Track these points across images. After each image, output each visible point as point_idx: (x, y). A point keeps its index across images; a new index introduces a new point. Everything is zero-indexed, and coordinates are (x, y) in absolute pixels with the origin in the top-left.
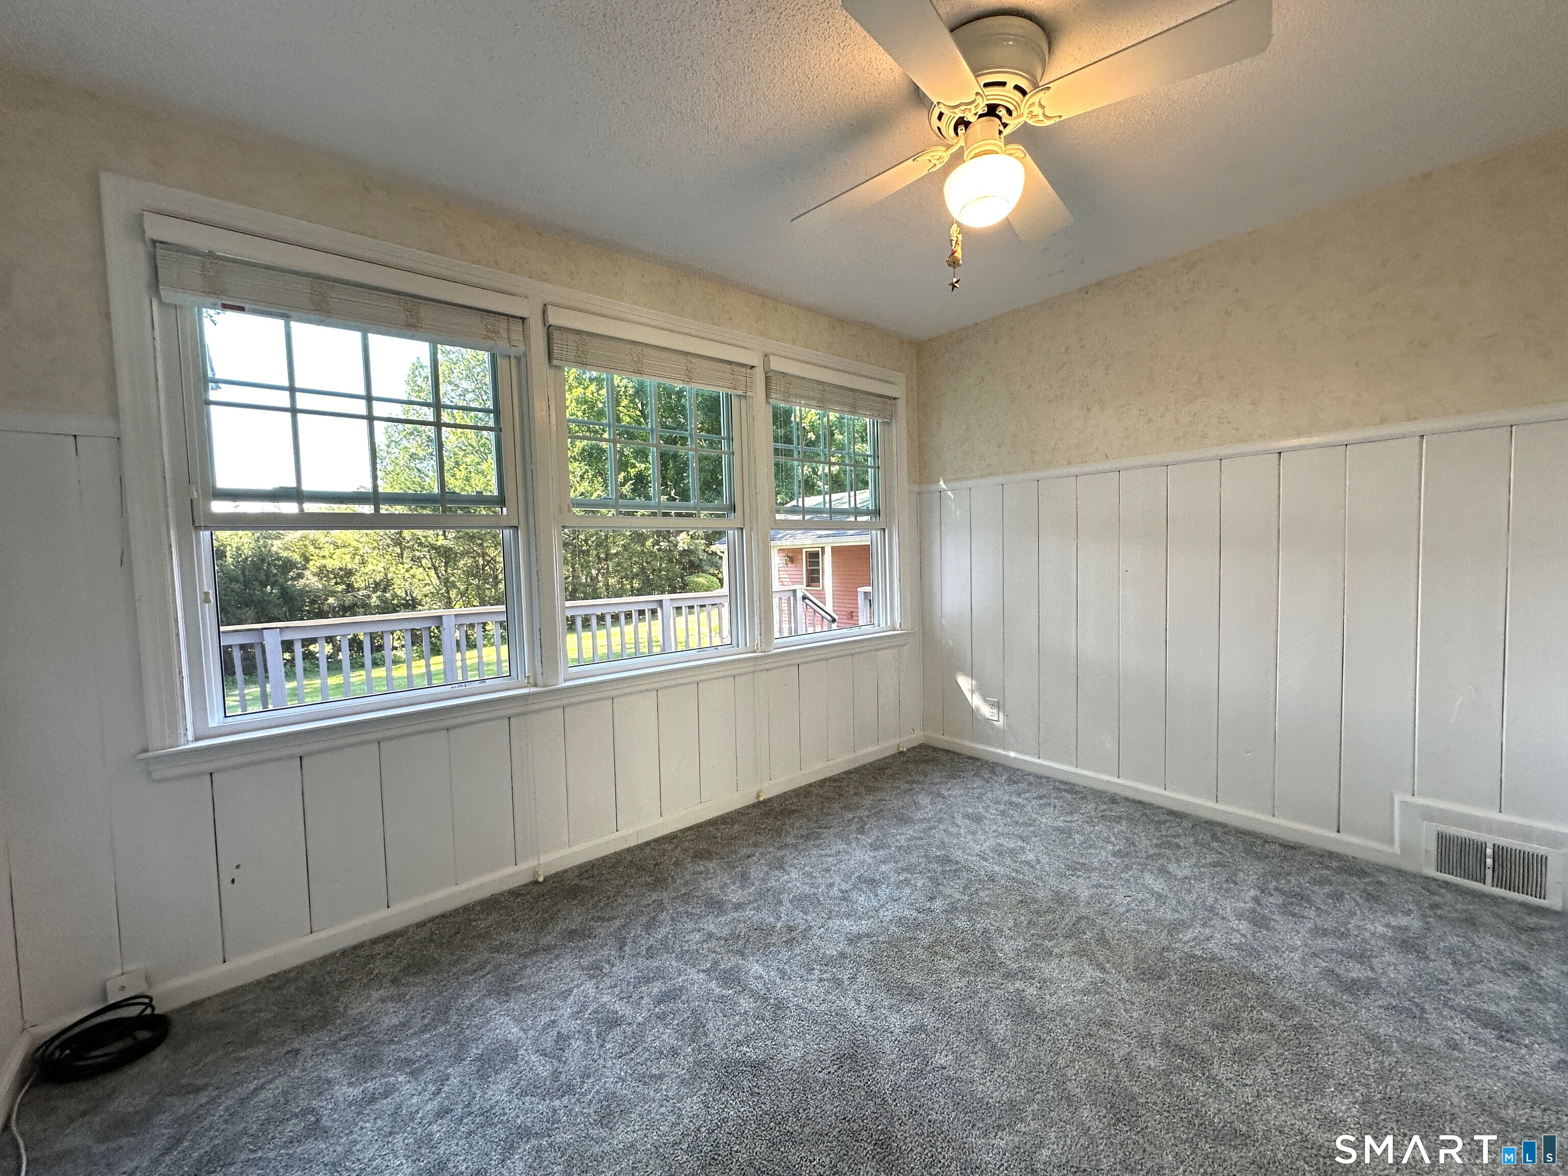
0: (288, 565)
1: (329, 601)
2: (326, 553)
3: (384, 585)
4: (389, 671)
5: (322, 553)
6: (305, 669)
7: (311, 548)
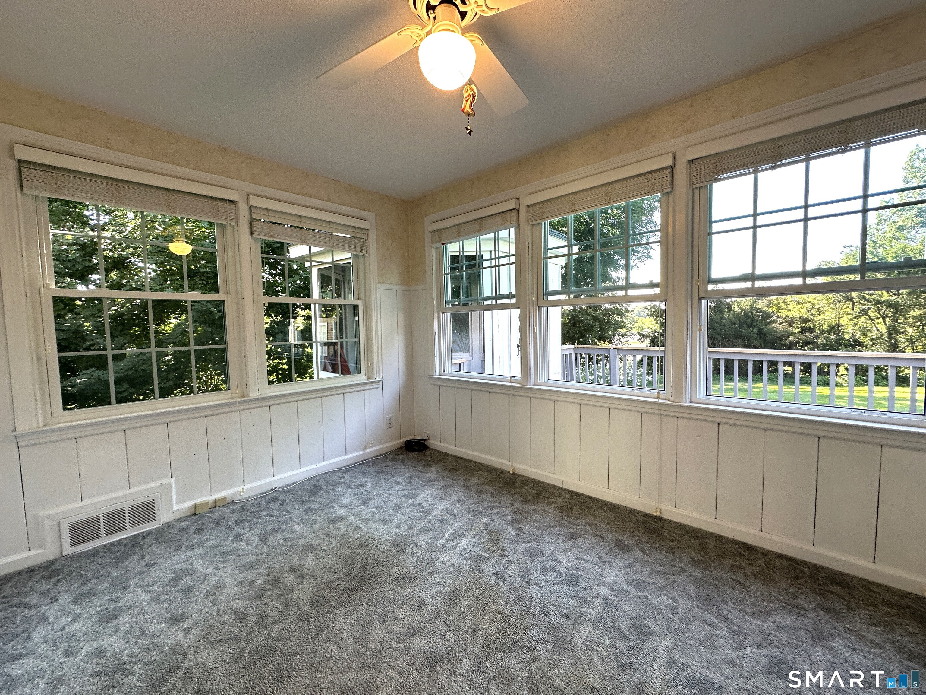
0: (767, 316)
1: (790, 339)
2: (791, 308)
3: (836, 329)
4: (832, 390)
5: (789, 307)
6: (769, 379)
7: (782, 304)
